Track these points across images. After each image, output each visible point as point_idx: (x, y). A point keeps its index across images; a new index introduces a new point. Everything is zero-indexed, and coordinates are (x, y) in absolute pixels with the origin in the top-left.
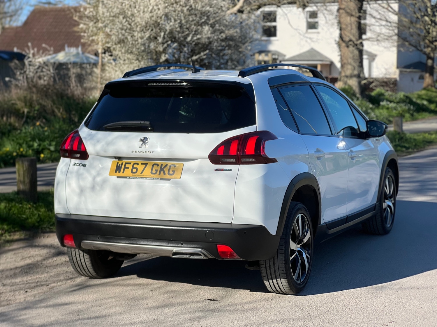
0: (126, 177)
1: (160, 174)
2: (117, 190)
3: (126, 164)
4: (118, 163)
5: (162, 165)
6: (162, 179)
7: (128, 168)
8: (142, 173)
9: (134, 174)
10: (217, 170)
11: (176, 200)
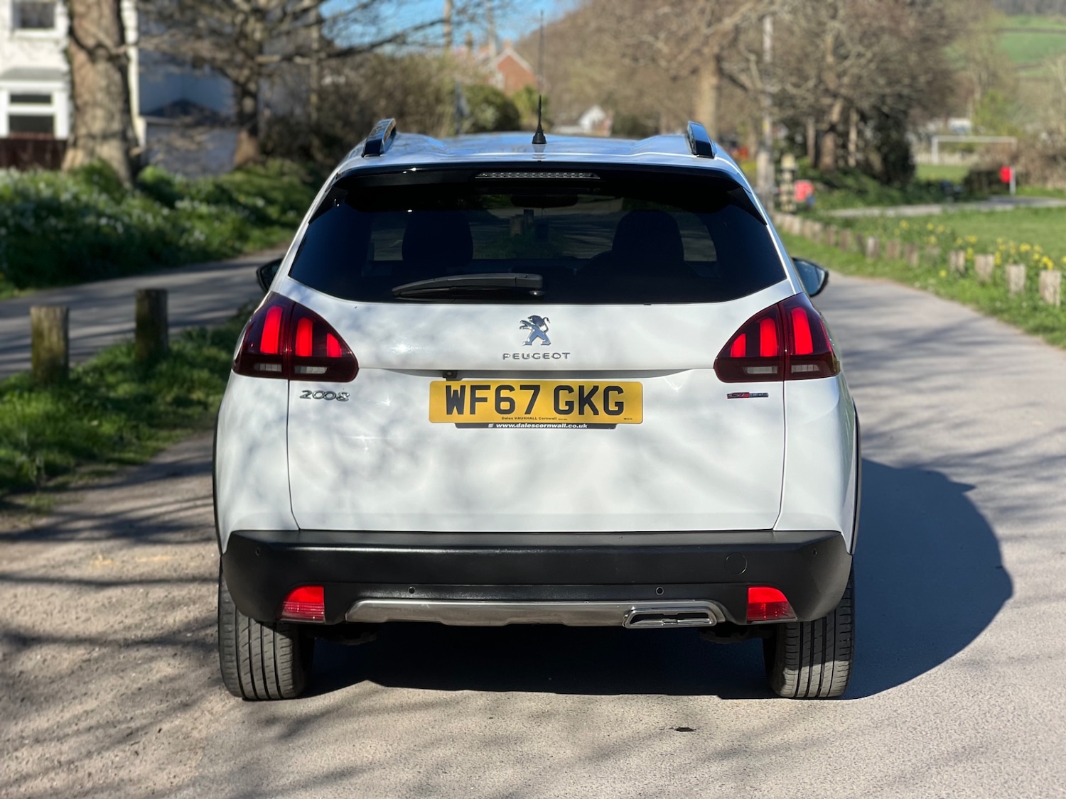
0: (485, 425)
1: (581, 412)
2: (457, 458)
3: (474, 388)
4: (448, 388)
5: (581, 388)
6: (591, 426)
7: (484, 400)
8: (529, 411)
9: (505, 416)
10: (734, 396)
11: (634, 478)
